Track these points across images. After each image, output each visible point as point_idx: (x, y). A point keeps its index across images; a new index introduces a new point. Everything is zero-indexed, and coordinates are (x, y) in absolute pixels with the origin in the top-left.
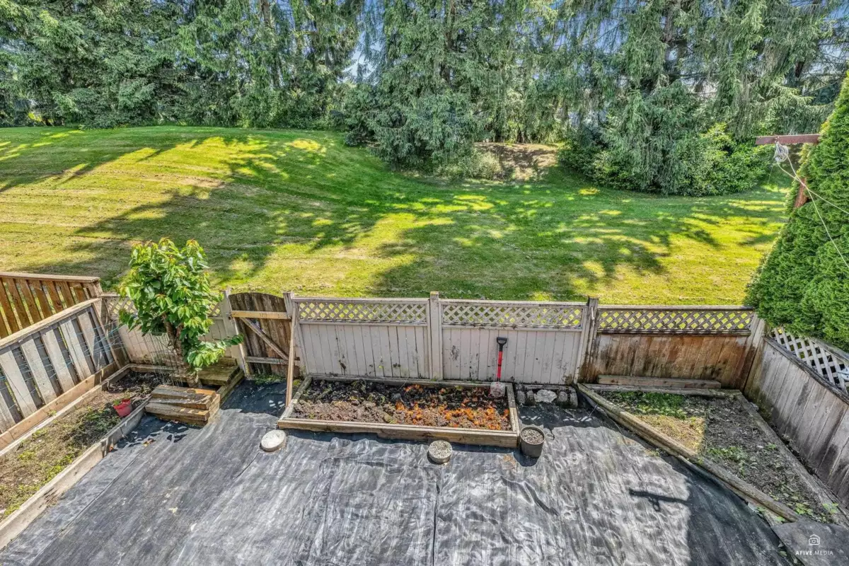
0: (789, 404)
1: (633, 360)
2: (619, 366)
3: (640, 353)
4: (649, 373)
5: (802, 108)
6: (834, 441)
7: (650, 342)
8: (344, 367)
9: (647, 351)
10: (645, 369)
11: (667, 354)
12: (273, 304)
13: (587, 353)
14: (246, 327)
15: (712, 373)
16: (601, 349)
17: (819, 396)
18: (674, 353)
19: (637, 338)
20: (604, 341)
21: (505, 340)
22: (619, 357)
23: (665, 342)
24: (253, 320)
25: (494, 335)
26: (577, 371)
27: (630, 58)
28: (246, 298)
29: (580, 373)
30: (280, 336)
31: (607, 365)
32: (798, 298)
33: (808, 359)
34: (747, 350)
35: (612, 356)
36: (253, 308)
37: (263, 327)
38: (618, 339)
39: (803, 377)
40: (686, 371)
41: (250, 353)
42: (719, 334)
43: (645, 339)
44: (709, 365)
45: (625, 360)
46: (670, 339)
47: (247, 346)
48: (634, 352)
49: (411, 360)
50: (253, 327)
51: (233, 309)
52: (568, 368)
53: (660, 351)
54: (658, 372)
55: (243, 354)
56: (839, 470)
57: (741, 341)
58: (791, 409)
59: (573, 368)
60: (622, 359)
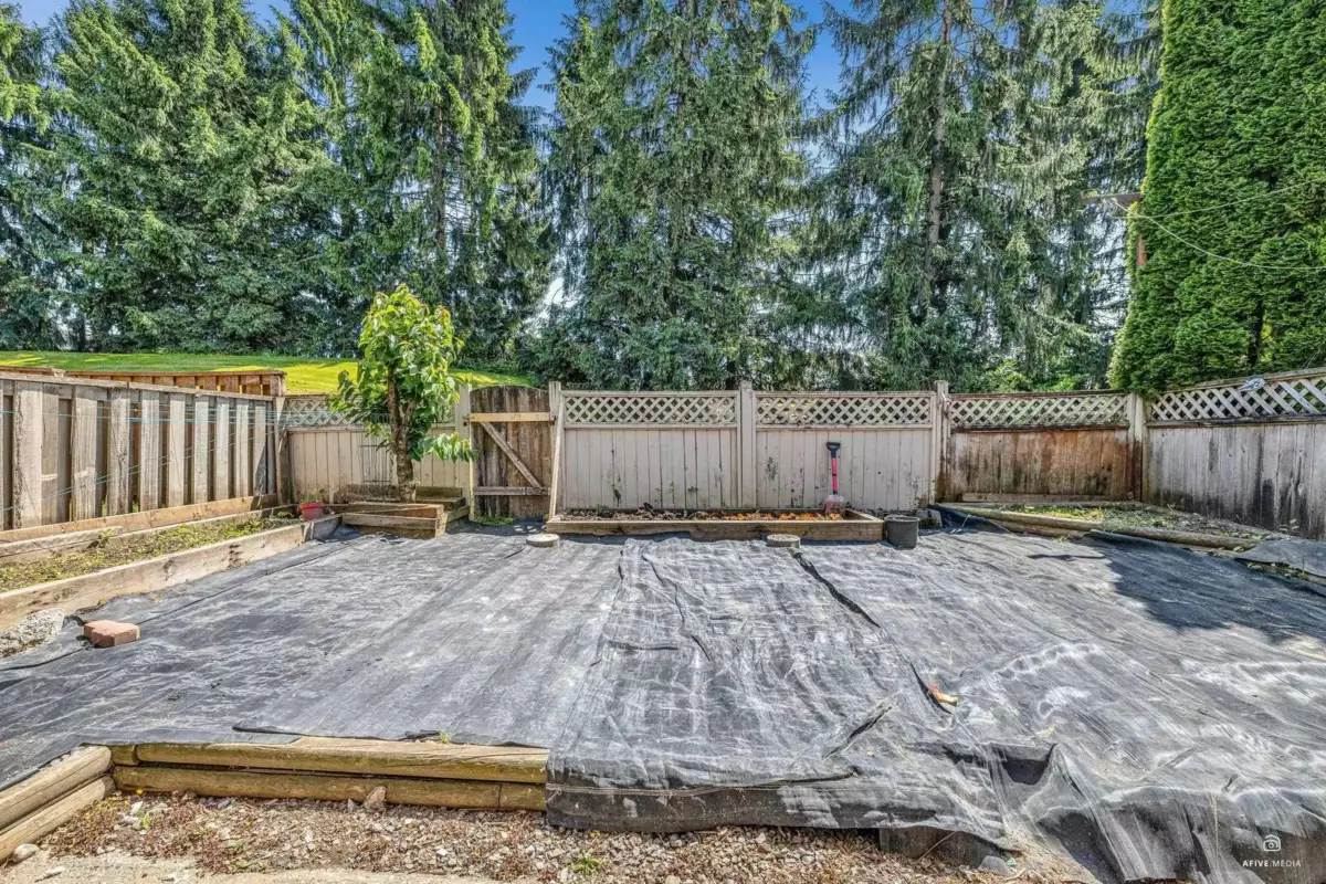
0: (1200, 477)
1: (999, 469)
2: (982, 479)
3: (1007, 459)
4: (1021, 488)
5: (1097, 345)
6: (1265, 476)
7: (1016, 441)
8: (617, 495)
9: (1015, 455)
10: (1016, 482)
11: (1039, 459)
12: (531, 402)
13: (942, 458)
14: (486, 434)
15: (1098, 484)
16: (959, 453)
17: (1230, 440)
18: (1047, 456)
19: (999, 437)
20: (961, 441)
21: (838, 445)
22: (982, 465)
23: (1033, 441)
24: (498, 426)
25: (823, 438)
26: (933, 486)
27: (892, 284)
28: (495, 393)
29: (937, 490)
30: (532, 450)
31: (968, 479)
32: (1169, 349)
33: (1204, 413)
34: (1131, 447)
35: (973, 463)
36: (501, 408)
37: (510, 437)
38: (977, 439)
39: (1205, 434)
40: (1065, 484)
41: (481, 482)
42: (1093, 428)
43: (1009, 438)
44: (1092, 473)
45: (990, 469)
46: (1039, 436)
47: (480, 467)
48: (999, 457)
49: (713, 481)
50: (497, 436)
51: (473, 411)
52: (920, 484)
53: (1030, 454)
54: (1033, 486)
55: (472, 483)
56: (1282, 504)
57: (1121, 436)
58: (1203, 481)
59: (926, 484)
60: (986, 468)
